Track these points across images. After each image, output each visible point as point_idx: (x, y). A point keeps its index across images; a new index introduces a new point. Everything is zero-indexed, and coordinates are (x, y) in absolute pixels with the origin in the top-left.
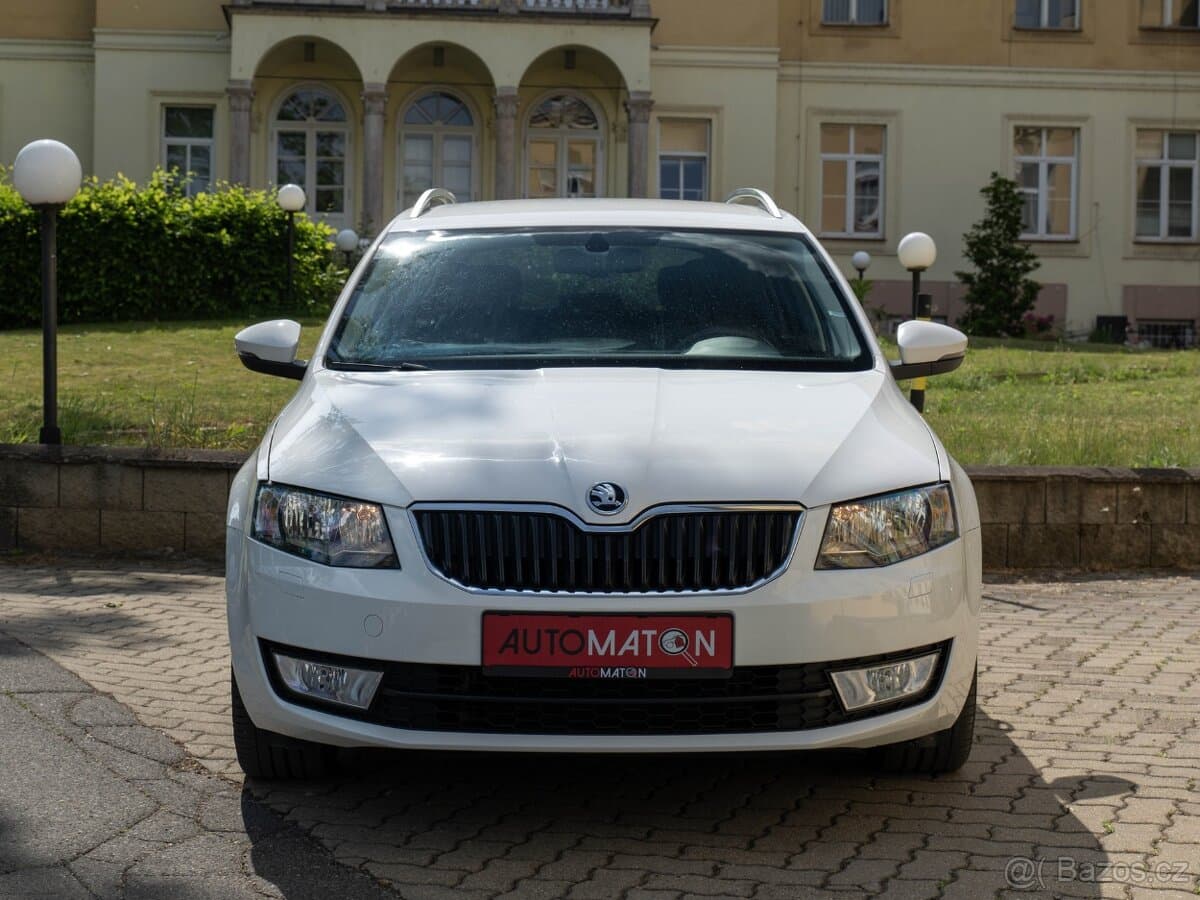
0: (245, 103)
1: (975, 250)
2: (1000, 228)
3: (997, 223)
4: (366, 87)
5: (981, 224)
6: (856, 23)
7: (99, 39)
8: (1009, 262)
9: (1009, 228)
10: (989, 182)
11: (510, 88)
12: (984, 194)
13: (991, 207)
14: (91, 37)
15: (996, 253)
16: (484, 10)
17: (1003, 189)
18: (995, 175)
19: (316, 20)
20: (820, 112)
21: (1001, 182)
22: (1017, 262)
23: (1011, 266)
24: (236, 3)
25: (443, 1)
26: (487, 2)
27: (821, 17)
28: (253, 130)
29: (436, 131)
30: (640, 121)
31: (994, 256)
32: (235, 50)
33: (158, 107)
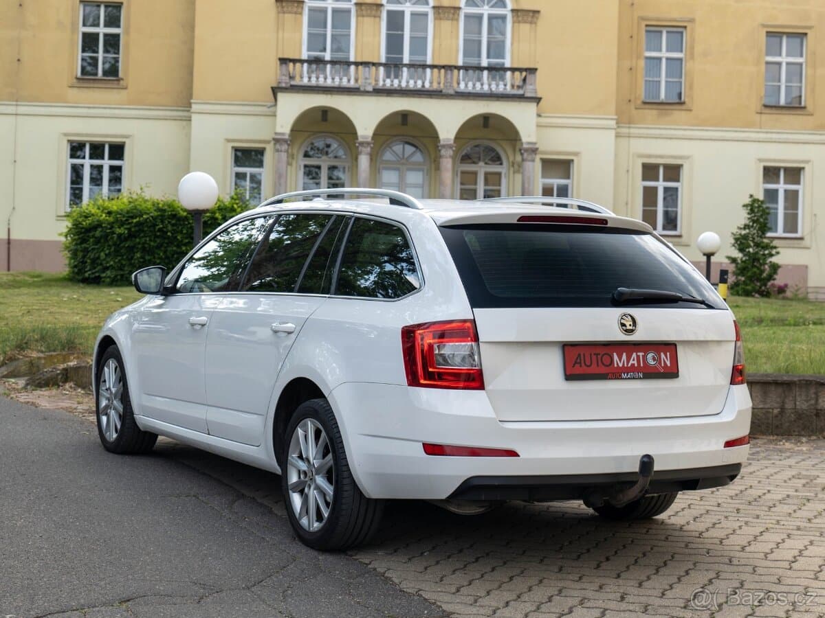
0: (285, 147)
1: (739, 242)
2: (754, 229)
3: (752, 226)
4: (359, 137)
5: (742, 227)
6: (665, 101)
7: (195, 107)
8: (760, 251)
9: (760, 229)
10: (748, 201)
11: (448, 139)
12: (745, 208)
13: (749, 216)
14: (190, 105)
15: (752, 244)
16: (433, 91)
17: (756, 205)
18: (751, 196)
19: (329, 96)
20: (641, 156)
21: (755, 201)
22: (765, 250)
23: (761, 253)
24: (280, 85)
25: (407, 86)
26: (435, 86)
27: (643, 97)
28: (289, 164)
29: (401, 165)
30: (529, 161)
31: (751, 247)
32: (278, 114)
33: (230, 149)
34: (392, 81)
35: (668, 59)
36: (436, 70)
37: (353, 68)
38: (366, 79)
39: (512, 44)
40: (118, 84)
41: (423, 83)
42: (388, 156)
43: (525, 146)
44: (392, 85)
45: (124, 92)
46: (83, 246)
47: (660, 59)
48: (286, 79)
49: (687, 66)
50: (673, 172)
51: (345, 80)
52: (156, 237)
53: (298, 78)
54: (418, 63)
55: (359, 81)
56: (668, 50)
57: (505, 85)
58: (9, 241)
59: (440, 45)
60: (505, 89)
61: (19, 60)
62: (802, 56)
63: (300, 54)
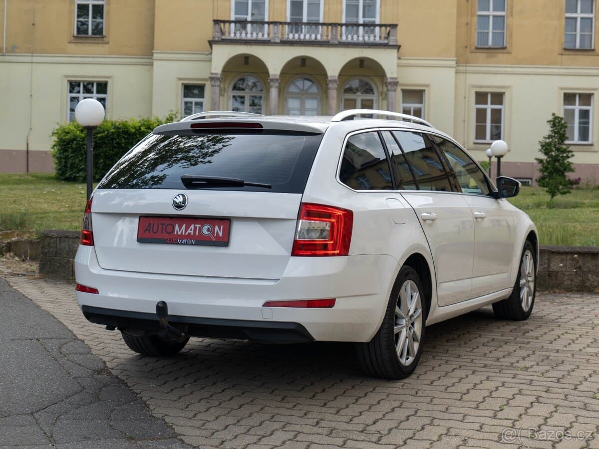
0: (218, 83)
1: (544, 148)
2: (556, 138)
3: (554, 136)
4: (270, 76)
5: (547, 137)
6: (492, 47)
7: (156, 56)
8: (560, 154)
9: (560, 138)
10: (551, 118)
11: (334, 76)
12: (549, 123)
13: (552, 129)
14: (152, 54)
15: (554, 149)
16: (323, 42)
17: (557, 121)
18: (554, 114)
19: (249, 47)
20: (476, 86)
21: (556, 118)
22: (563, 154)
23: (561, 155)
24: (214, 39)
25: (305, 38)
26: (325, 38)
27: (476, 44)
28: (221, 95)
29: (302, 95)
30: (392, 91)
31: (553, 151)
32: (213, 60)
33: (180, 85)
34: (294, 35)
35: (494, 16)
36: (325, 27)
37: (266, 26)
38: (275, 34)
39: (381, 7)
40: (103, 40)
41: (316, 36)
42: (292, 89)
43: (389, 80)
44: (294, 38)
45: (107, 46)
46: (64, 154)
47: (488, 16)
48: (218, 35)
49: (508, 21)
50: (498, 98)
51: (260, 35)
52: (114, 147)
53: (227, 34)
54: (312, 22)
55: (270, 36)
56: (494, 10)
57: (375, 37)
58: (28, 152)
59: (329, 9)
60: (375, 39)
61: (33, 24)
62: (592, 12)
63: (230, 17)
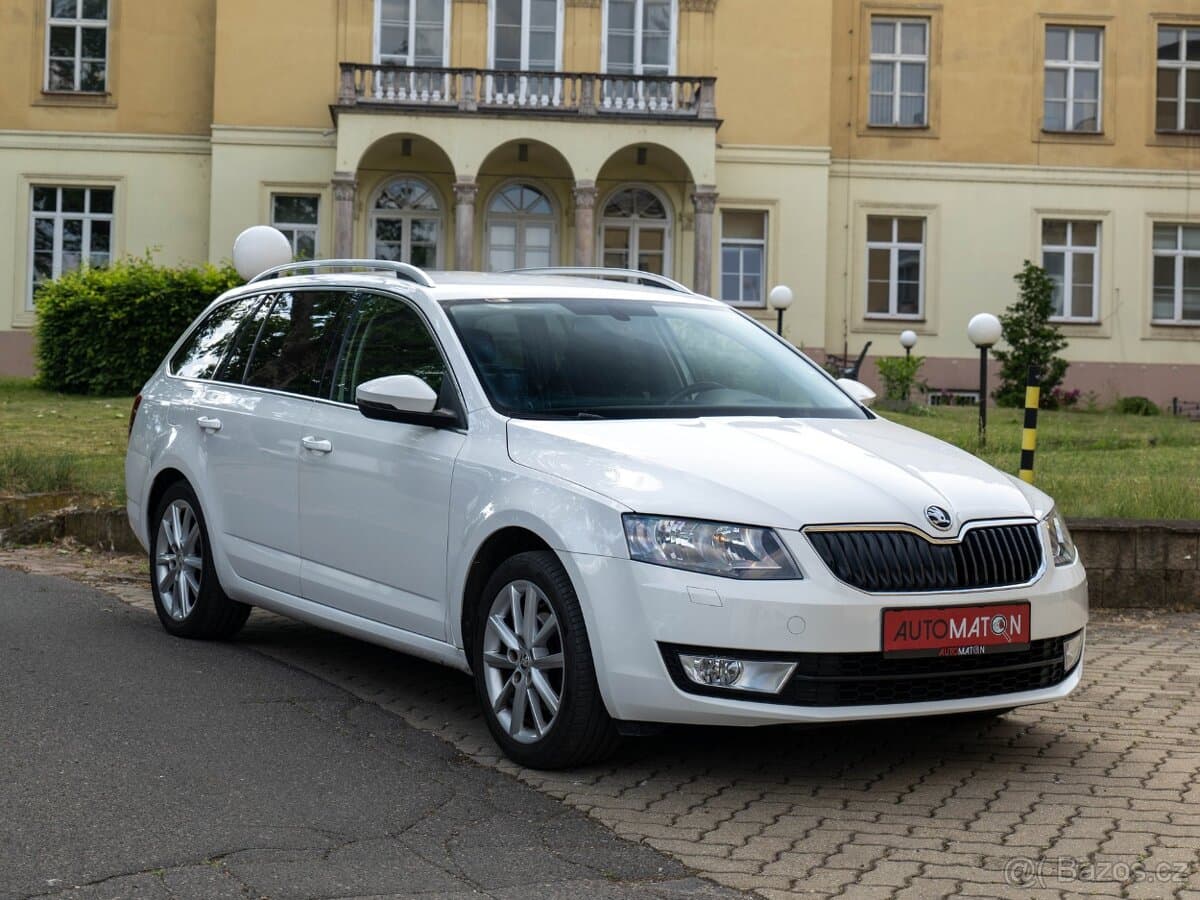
0: (349, 193)
1: (1009, 330)
2: (1031, 311)
3: (1028, 307)
4: (458, 179)
5: (1014, 307)
6: (899, 125)
7: (216, 135)
8: (1040, 342)
9: (1039, 310)
10: (1021, 269)
11: (589, 182)
12: (1018, 280)
13: (1023, 292)
14: (209, 132)
15: (1028, 333)
16: (566, 111)
17: (1034, 276)
18: (1027, 262)
19: (414, 119)
20: (866, 205)
21: (1032, 269)
22: (1047, 341)
23: (1042, 345)
24: (342, 103)
25: (528, 103)
26: (568, 103)
27: (868, 120)
28: (356, 218)
29: (520, 219)
30: (705, 212)
31: (1026, 336)
32: (340, 145)
33: (268, 196)
34: (505, 97)
35: (904, 64)
36: (569, 81)
37: (447, 77)
38: (467, 93)
39: (678, 42)
40: (104, 101)
41: (551, 99)
42: (498, 206)
44: (505, 102)
45: (112, 114)
47: (892, 64)
48: (350, 93)
49: (932, 74)
50: (913, 228)
51: (436, 95)
52: (171, 324)
53: (368, 92)
54: (543, 70)
55: (457, 97)
56: (904, 51)
57: (670, 102)
59: (574, 44)
60: (669, 107)
62: (1097, 59)
63: (371, 57)
